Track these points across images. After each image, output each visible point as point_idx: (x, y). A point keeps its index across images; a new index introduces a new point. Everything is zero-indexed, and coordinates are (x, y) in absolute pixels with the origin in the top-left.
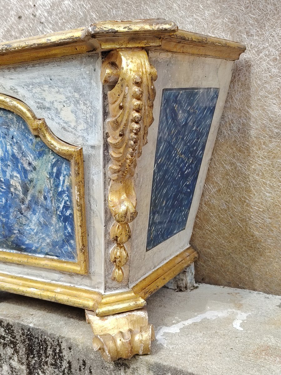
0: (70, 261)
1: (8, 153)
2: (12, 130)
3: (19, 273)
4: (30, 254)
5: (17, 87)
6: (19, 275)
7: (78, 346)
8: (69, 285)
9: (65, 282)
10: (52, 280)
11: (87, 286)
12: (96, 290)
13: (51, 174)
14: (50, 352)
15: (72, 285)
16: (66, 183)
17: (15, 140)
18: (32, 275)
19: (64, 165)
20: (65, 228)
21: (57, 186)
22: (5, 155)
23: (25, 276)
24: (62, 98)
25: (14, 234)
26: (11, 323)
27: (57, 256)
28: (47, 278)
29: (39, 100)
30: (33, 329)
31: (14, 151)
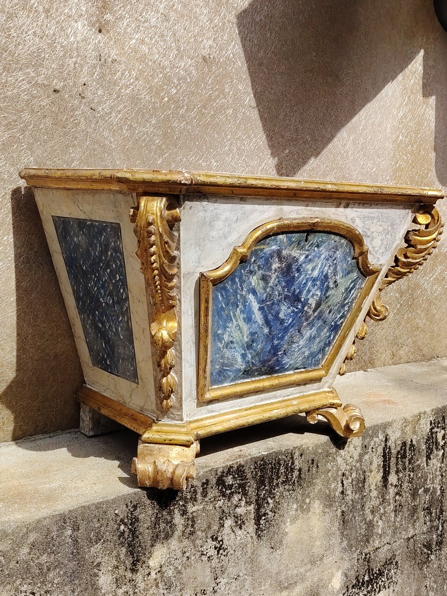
0: (316, 368)
1: (322, 274)
2: (338, 252)
3: (252, 403)
4: (280, 374)
5: (356, 218)
6: (252, 405)
7: (308, 448)
8: (298, 395)
9: (296, 394)
10: (284, 397)
11: (314, 390)
12: (321, 390)
13: (346, 289)
14: (282, 470)
15: (302, 394)
16: (354, 296)
17: (335, 262)
18: (266, 399)
19: (360, 281)
20: (330, 336)
21: (345, 299)
22: (319, 275)
23: (257, 404)
24: (381, 229)
25: (278, 355)
26: (243, 463)
27: (304, 368)
28: (280, 396)
29: (366, 230)
30: (267, 456)
31: (329, 271)
